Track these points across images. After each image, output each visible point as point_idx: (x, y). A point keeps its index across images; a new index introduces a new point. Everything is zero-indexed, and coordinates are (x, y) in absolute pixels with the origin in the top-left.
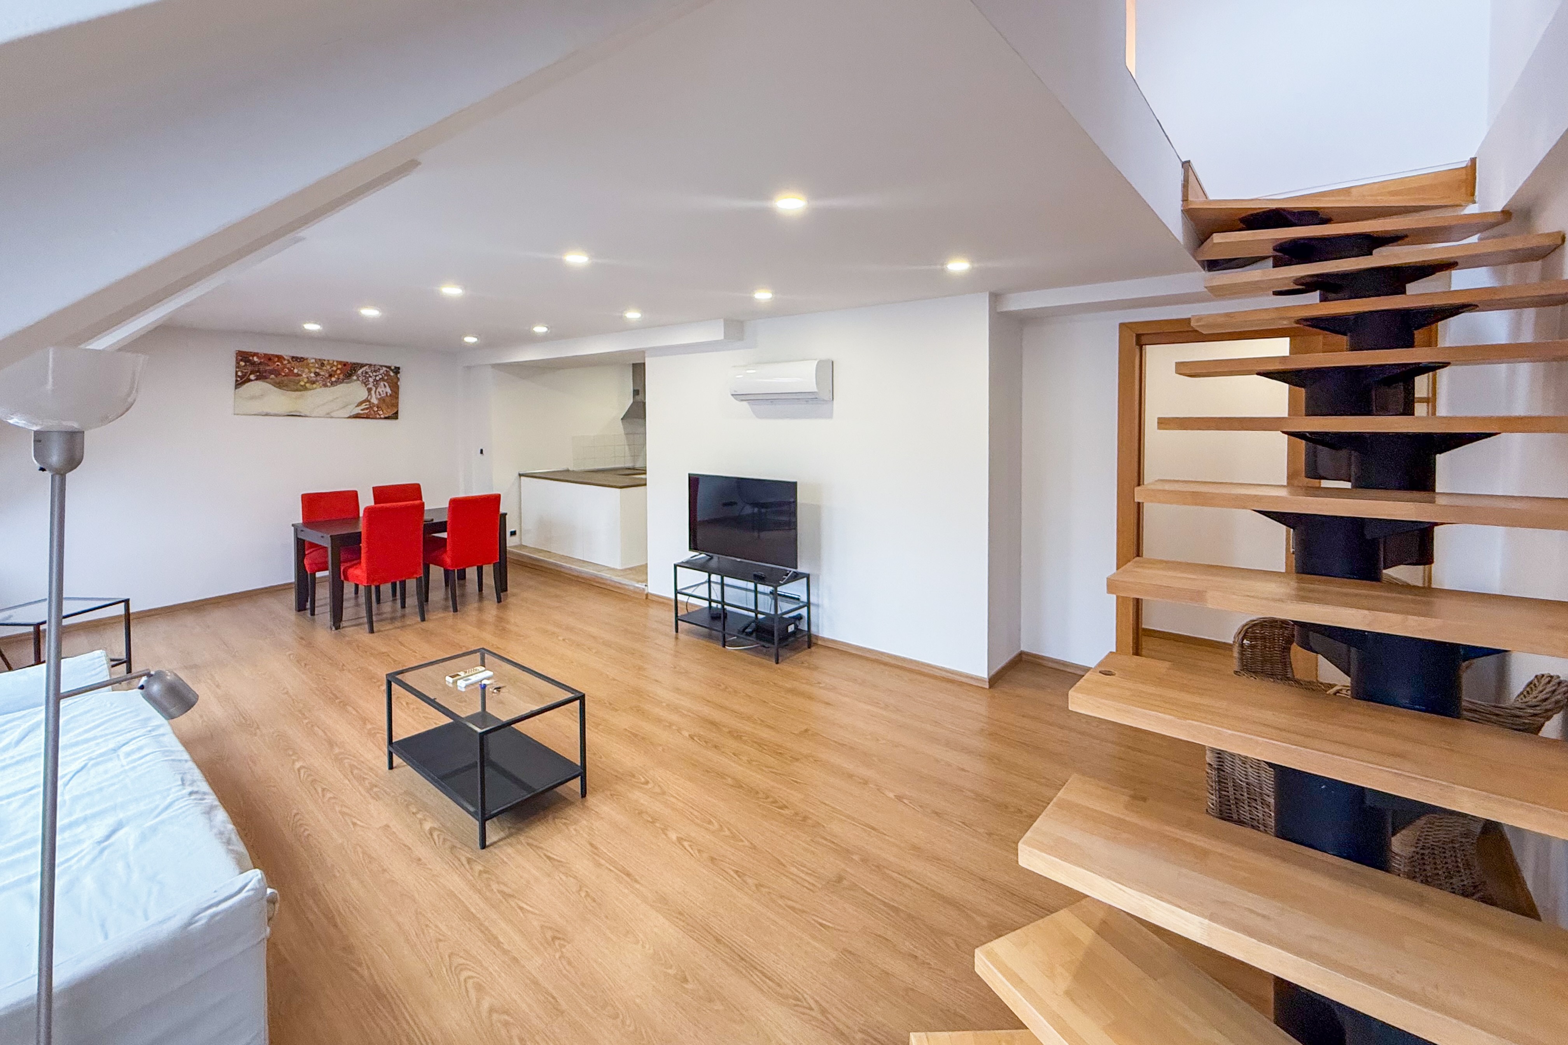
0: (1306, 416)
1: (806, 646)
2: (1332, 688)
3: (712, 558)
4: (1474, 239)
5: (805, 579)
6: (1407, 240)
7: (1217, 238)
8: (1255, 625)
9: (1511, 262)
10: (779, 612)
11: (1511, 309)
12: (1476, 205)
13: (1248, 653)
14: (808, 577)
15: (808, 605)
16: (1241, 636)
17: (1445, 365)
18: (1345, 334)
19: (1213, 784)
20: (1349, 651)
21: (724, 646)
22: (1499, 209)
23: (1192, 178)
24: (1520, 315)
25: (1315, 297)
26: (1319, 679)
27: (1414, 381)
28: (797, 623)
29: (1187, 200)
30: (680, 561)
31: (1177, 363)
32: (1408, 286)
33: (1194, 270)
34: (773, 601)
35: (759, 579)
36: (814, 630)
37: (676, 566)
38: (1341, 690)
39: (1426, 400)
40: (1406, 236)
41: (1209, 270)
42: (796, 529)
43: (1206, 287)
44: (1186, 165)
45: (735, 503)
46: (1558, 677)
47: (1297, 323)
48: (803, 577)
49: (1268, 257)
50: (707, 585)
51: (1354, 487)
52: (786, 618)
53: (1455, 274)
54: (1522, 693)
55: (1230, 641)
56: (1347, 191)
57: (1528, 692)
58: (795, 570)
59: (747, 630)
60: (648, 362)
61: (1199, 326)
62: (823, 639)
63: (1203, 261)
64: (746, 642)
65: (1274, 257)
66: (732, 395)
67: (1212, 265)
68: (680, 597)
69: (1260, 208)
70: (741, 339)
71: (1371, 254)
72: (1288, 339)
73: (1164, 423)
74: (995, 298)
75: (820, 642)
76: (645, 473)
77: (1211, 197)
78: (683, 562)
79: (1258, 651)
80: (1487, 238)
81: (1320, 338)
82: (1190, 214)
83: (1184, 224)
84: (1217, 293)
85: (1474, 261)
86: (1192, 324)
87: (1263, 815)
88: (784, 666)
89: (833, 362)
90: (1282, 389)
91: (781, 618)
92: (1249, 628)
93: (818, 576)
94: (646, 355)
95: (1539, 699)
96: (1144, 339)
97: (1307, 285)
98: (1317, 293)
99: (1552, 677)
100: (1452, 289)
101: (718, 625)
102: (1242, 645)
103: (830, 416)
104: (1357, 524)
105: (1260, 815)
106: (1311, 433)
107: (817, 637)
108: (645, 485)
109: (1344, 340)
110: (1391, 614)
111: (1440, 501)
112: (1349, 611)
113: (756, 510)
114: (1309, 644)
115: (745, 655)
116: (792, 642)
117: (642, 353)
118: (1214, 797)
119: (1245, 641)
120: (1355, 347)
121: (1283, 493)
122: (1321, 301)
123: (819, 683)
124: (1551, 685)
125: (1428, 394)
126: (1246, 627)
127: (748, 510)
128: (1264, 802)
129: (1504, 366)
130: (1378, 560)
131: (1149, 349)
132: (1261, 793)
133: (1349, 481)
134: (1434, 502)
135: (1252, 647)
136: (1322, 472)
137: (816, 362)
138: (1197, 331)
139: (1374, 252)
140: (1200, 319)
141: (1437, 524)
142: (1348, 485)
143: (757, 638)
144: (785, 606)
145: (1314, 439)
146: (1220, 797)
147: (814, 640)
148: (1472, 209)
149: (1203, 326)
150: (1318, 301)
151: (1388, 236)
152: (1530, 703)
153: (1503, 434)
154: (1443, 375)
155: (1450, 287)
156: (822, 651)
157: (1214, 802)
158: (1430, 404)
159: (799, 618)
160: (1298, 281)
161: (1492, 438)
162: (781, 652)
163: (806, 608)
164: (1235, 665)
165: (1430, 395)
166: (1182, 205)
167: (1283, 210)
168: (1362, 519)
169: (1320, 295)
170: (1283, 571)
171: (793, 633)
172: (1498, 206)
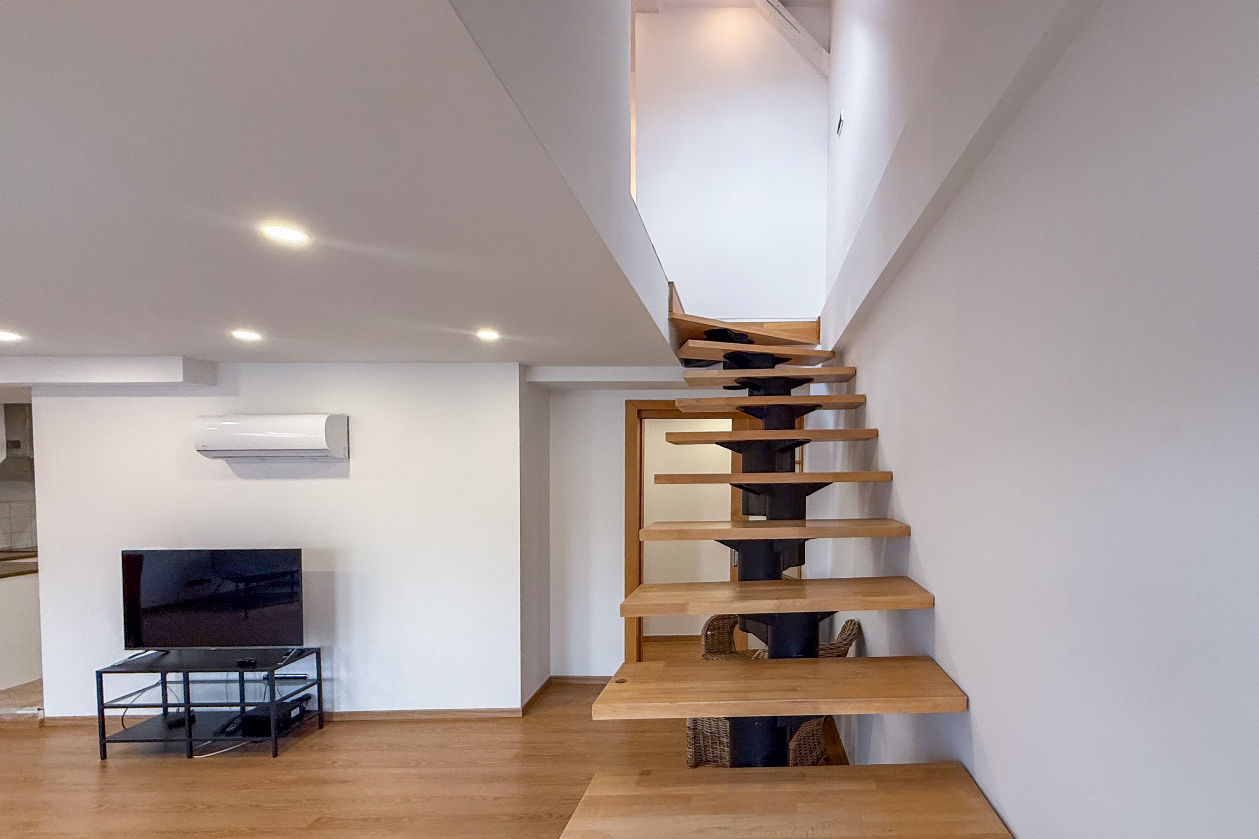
0: (743, 472)
1: (317, 726)
2: (756, 652)
3: (168, 652)
4: (819, 366)
5: (314, 655)
6: (791, 361)
7: (691, 343)
8: (714, 620)
9: (835, 382)
10: (278, 698)
11: (835, 409)
12: (821, 346)
13: (710, 640)
14: (318, 652)
15: (319, 681)
16: (706, 629)
17: (808, 441)
18: (762, 418)
19: (691, 741)
20: (767, 628)
21: (191, 756)
22: (830, 350)
23: (674, 295)
24: (839, 413)
25: (745, 392)
26: (748, 648)
27: (795, 450)
28: (304, 705)
29: (672, 311)
30: (109, 665)
31: (667, 434)
32: (792, 390)
33: (677, 365)
34: (268, 688)
35: (244, 666)
36: (327, 707)
37: (99, 675)
38: (760, 653)
39: (799, 463)
40: (790, 359)
41: (686, 366)
42: (300, 601)
43: (684, 378)
44: (671, 284)
45: (209, 581)
46: (854, 620)
47: (737, 409)
48: (313, 653)
49: (720, 362)
50: (160, 687)
51: (767, 519)
52: (287, 703)
53: (812, 386)
54: (840, 633)
55: (700, 634)
56: (761, 324)
57: (843, 632)
58: (299, 647)
59: (228, 729)
60: (37, 403)
61: (679, 406)
62: (341, 714)
63: (682, 359)
64: (225, 744)
65: (724, 362)
66: (197, 451)
67: (688, 363)
68: (108, 712)
69: (714, 326)
70: (215, 384)
71: (774, 368)
72: (731, 420)
73: (659, 479)
74: (525, 369)
75: (335, 719)
76: (36, 556)
77: (687, 313)
78: (113, 666)
79: (716, 638)
80: (825, 366)
81: (749, 420)
82: (674, 322)
83: (670, 328)
84: (692, 383)
85: (820, 379)
86: (676, 405)
87: (720, 751)
88: (284, 757)
89: (348, 418)
90: (727, 453)
91: (281, 705)
92: (710, 623)
93: (331, 649)
94: (33, 392)
95: (847, 634)
96: (644, 414)
97: (743, 384)
98: (747, 390)
99: (852, 621)
100: (811, 394)
101: (181, 733)
102: (706, 636)
103: (345, 475)
104: (770, 543)
105: (719, 752)
106: (746, 484)
107: (331, 714)
108: (36, 571)
109: (761, 422)
110: (787, 600)
111: (808, 524)
112: (766, 602)
113: (242, 585)
114: (746, 629)
115: (222, 759)
116: (298, 727)
117: (28, 389)
118: (691, 750)
119: (708, 633)
120: (768, 427)
121: (728, 527)
122: (749, 395)
123: (334, 763)
124: (852, 625)
125: (800, 459)
126: (709, 622)
127: (230, 587)
128: (721, 743)
129: (832, 442)
130: (779, 567)
131: (646, 422)
132: (719, 737)
133: (765, 515)
134: (805, 526)
135: (712, 635)
136: (752, 511)
137: (326, 417)
138: (678, 410)
139: (776, 366)
140: (681, 401)
141: (807, 539)
142: (764, 518)
143: (244, 735)
144: (284, 691)
145: (747, 488)
146: (695, 749)
147: (326, 718)
148: (819, 348)
149: (683, 407)
150: (747, 395)
151: (783, 357)
152: (844, 638)
153: (834, 483)
154: (807, 446)
155: (809, 393)
156: (336, 727)
157: (692, 753)
158: (801, 465)
159: (308, 698)
160: (737, 380)
161: (830, 485)
162: (281, 741)
163: (316, 686)
164: (702, 650)
165: (801, 460)
166: (669, 314)
167: (729, 330)
168: (773, 540)
169: (749, 391)
170: (729, 580)
171: (299, 717)
172: (830, 349)
